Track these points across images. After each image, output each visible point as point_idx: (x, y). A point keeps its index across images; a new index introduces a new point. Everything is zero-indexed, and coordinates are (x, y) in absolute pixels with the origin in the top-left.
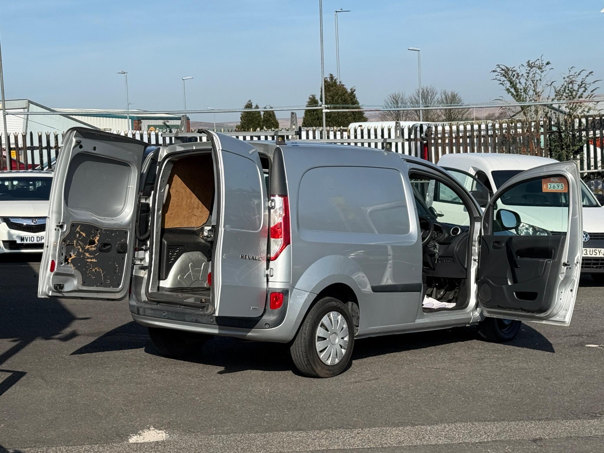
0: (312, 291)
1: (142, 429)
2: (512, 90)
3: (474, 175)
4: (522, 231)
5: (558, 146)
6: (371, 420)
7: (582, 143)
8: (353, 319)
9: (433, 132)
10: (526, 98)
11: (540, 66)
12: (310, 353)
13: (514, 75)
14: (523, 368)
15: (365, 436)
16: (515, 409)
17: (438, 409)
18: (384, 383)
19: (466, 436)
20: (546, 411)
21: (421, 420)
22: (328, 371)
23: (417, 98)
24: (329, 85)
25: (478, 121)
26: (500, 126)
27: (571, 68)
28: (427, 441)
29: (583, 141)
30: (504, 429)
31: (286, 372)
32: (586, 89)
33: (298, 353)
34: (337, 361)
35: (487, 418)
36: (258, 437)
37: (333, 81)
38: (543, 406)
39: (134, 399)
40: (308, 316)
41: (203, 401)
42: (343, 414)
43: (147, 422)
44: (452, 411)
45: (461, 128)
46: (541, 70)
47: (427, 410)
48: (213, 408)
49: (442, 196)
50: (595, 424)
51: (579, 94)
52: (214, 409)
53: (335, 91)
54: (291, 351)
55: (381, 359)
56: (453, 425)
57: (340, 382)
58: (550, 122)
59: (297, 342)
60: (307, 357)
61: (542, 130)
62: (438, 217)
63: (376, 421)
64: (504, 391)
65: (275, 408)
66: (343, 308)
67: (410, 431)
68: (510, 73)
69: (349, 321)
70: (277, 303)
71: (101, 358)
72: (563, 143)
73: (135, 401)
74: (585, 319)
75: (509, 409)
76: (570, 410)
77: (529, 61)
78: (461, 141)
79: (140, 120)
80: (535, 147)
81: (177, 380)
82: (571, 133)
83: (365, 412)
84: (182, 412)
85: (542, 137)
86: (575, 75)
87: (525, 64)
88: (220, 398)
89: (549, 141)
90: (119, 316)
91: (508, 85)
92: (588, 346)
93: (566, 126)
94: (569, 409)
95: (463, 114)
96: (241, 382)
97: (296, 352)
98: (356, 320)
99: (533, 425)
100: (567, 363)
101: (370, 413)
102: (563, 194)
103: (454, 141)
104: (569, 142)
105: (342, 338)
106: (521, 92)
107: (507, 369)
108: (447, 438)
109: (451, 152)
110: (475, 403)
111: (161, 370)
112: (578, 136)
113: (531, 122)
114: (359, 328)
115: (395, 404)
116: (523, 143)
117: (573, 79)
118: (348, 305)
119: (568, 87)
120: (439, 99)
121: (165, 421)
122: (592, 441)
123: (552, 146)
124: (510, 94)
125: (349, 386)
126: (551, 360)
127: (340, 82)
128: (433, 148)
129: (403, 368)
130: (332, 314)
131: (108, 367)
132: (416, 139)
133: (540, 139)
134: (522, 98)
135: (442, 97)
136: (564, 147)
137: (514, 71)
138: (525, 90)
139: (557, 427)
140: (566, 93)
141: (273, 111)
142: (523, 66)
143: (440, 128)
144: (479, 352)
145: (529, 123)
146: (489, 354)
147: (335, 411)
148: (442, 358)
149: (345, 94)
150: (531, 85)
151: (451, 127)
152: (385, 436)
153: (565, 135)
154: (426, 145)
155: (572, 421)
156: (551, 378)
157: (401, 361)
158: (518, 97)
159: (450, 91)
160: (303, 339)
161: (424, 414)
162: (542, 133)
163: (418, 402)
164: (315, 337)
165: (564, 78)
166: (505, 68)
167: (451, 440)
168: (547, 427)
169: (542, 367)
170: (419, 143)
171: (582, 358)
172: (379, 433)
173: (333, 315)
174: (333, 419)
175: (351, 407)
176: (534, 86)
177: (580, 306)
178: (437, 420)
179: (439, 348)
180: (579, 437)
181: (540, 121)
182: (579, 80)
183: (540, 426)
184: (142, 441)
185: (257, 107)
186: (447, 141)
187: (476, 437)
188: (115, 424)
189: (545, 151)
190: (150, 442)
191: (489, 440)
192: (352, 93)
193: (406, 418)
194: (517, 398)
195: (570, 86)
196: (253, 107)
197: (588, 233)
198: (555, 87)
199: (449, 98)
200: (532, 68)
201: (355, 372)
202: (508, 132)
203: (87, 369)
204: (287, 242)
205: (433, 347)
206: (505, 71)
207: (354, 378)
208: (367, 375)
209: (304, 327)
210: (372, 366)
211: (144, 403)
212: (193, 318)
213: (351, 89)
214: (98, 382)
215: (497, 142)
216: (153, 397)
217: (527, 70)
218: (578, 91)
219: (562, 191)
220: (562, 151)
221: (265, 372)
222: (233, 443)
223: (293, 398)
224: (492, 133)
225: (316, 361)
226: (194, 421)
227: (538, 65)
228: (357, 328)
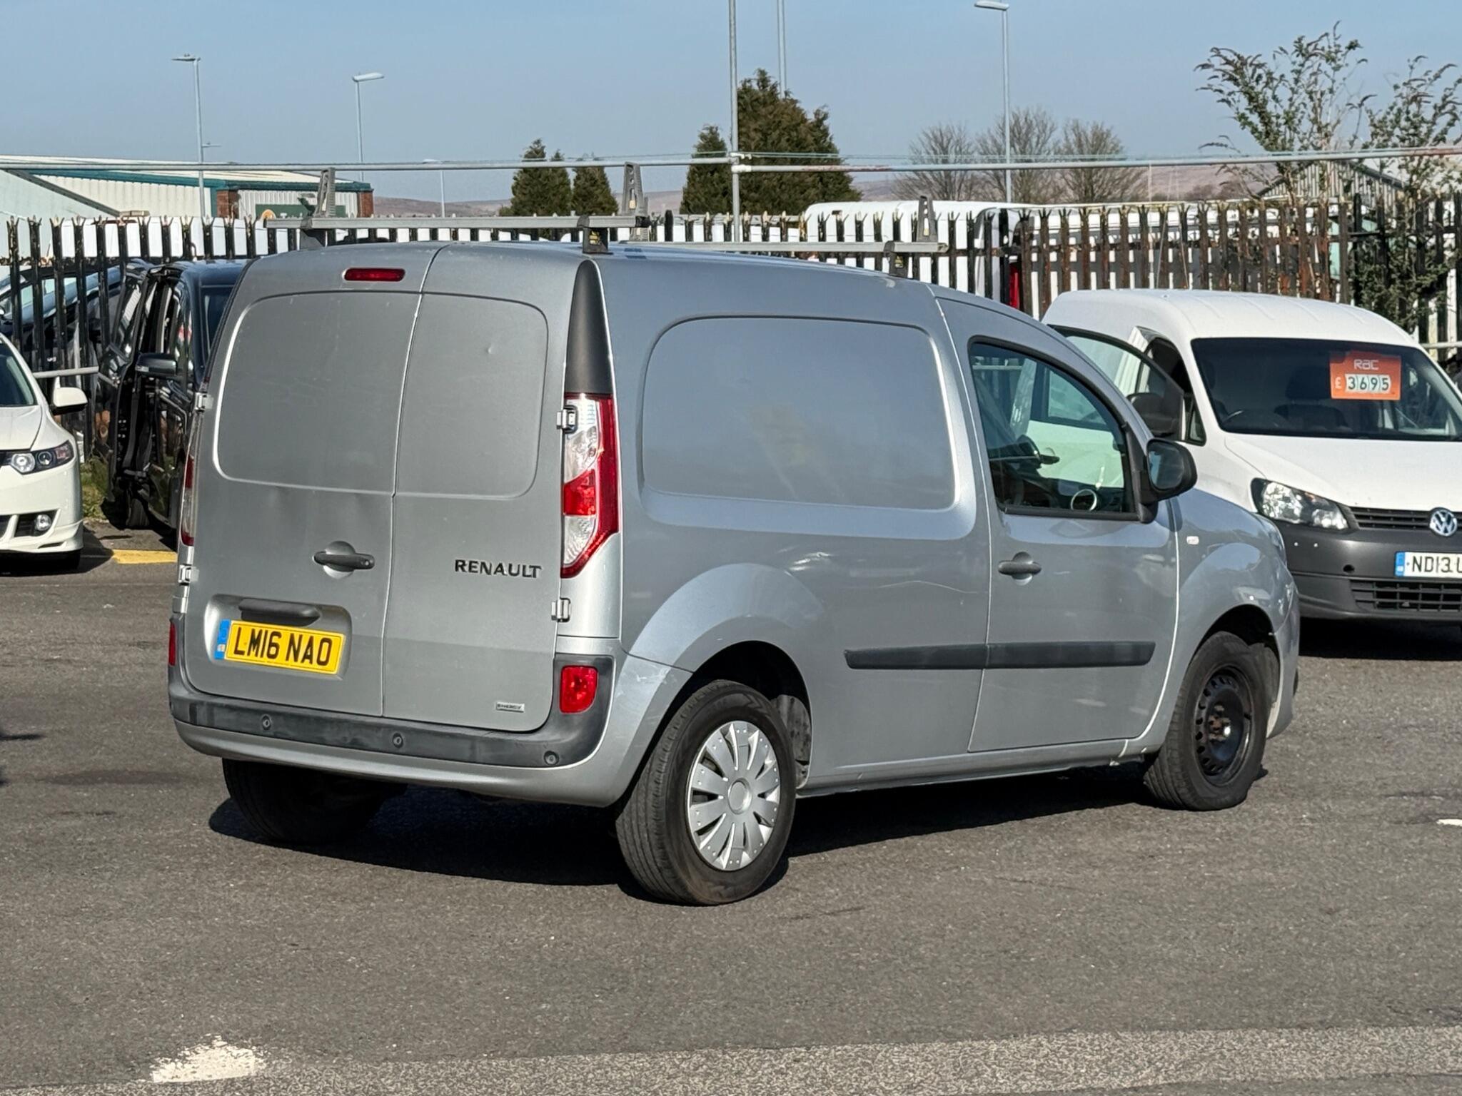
0: (678, 661)
1: (191, 1045)
2: (1255, 118)
3: (1143, 349)
4: (1272, 504)
5: (1379, 276)
6: (835, 1022)
7: (1444, 266)
8: (794, 741)
9: (1036, 233)
10: (1291, 140)
11: (1330, 52)
12: (669, 834)
13: (1260, 76)
14: (1263, 884)
15: (814, 1068)
16: (1237, 996)
17: (1023, 994)
18: (875, 920)
19: (1097, 1070)
20: (1321, 1003)
21: (973, 1024)
22: (722, 887)
23: (1000, 140)
24: (757, 100)
25: (1160, 204)
26: (1219, 218)
27: (1416, 60)
28: (988, 1083)
29: (1446, 262)
30: (1202, 1050)
31: (604, 890)
32: (1455, 118)
33: (636, 836)
34: (746, 858)
35: (1156, 1021)
36: (516, 1069)
37: (768, 89)
38: (1313, 988)
39: (175, 960)
40: (666, 733)
41: (367, 966)
42: (756, 1005)
43: (207, 1024)
44: (1061, 1002)
45: (1114, 220)
46: (1333, 65)
47: (990, 996)
48: (394, 987)
49: (1054, 406)
50: (1454, 1038)
51: (1437, 130)
52: (398, 988)
53: (771, 117)
54: (619, 828)
55: (870, 855)
56: (1062, 1040)
57: (753, 917)
58: (1357, 207)
59: (634, 806)
60: (662, 847)
61: (1335, 229)
62: (1042, 465)
63: (848, 1025)
64: (1207, 945)
65: (568, 988)
66: (763, 711)
67: (941, 1054)
68: (1248, 71)
69: (782, 749)
70: (579, 696)
71: (91, 843)
72: (1391, 266)
73: (175, 964)
74: (1439, 750)
75: (1219, 996)
76: (1387, 999)
77: (1300, 40)
78: (1112, 256)
79: (235, 191)
80: (1316, 277)
81: (297, 907)
82: (1414, 238)
83: (819, 1001)
84: (307, 995)
85: (1335, 249)
86: (1426, 78)
87: (1291, 48)
88: (415, 959)
89: (1353, 260)
90: (149, 730)
91: (1243, 103)
92: (1446, 822)
93: (1398, 219)
94: (1384, 997)
95: (1125, 187)
96: (478, 914)
97: (633, 833)
98: (801, 745)
99: (1283, 1041)
100: (1385, 871)
101: (831, 1004)
102: (1388, 405)
103: (1093, 256)
104: (1407, 263)
105: (763, 796)
106: (1278, 125)
107: (1218, 885)
108: (1042, 1074)
109: (1085, 284)
110: (1125, 977)
111: (255, 880)
112: (1433, 248)
113: (1306, 206)
114: (809, 767)
115: (902, 980)
116: (1283, 263)
117: (1422, 90)
118: (778, 705)
119: (1408, 112)
120: (1061, 145)
121: (256, 1022)
122: (1444, 1088)
123: (1362, 274)
124: (1248, 129)
125: (779, 929)
126: (1342, 860)
127: (786, 93)
128: (1034, 276)
129: (930, 880)
130: (733, 728)
131: (107, 870)
132: (988, 251)
133: (1329, 255)
134: (1279, 141)
135: (1067, 139)
136: (1393, 276)
137: (1260, 66)
138: (1289, 121)
139: (1349, 1048)
140: (1401, 129)
141: (601, 168)
142: (1285, 52)
143: (1054, 222)
144: (1142, 838)
145: (1299, 209)
146: (1170, 841)
147: (736, 999)
148: (1040, 852)
149: (799, 125)
150: (1305, 105)
151: (1084, 218)
152: (871, 1070)
153: (1397, 243)
154: (1017, 267)
155: (1392, 1031)
156: (1338, 910)
157: (927, 860)
158: (1268, 137)
159: (1091, 123)
160: (651, 797)
161: (983, 1008)
162: (1334, 238)
163: (967, 975)
164: (685, 791)
165: (1396, 87)
166: (1236, 58)
167: (1055, 1080)
168: (1323, 1048)
169: (1315, 878)
170: (996, 262)
171: (1425, 856)
172: (855, 1060)
173: (735, 729)
174: (727, 1020)
175: (779, 987)
176: (1314, 109)
177: (1426, 713)
178: (1018, 1025)
179: (1034, 825)
180: (1409, 1075)
181: (1328, 205)
182: (1435, 93)
183: (1302, 1044)
184: (190, 1078)
185: (558, 157)
186: (1073, 257)
187: (1125, 1074)
188: (115, 1029)
189: (1342, 288)
190: (211, 1082)
191: (1161, 1081)
192: (819, 122)
193: (931, 1020)
194: (1245, 966)
195: (1413, 108)
196: (548, 157)
197: (1455, 513)
198: (1370, 112)
199: (1087, 140)
200: (1307, 59)
201: (798, 890)
202: (1242, 235)
203: (47, 876)
204: (609, 526)
205: (1017, 823)
206: (1235, 66)
207: (793, 905)
208: (829, 898)
209: (656, 762)
210: (844, 874)
211: (200, 970)
212: (347, 735)
213: (817, 114)
214: (76, 912)
215: (1210, 260)
216: (227, 953)
217: (1294, 63)
218: (1434, 123)
219: (1387, 395)
220: (1388, 287)
221: (547, 888)
222: (444, 1085)
223: (620, 961)
224: (1198, 237)
225: (686, 858)
226: (338, 1022)
227: (1327, 49)
228: (803, 768)
